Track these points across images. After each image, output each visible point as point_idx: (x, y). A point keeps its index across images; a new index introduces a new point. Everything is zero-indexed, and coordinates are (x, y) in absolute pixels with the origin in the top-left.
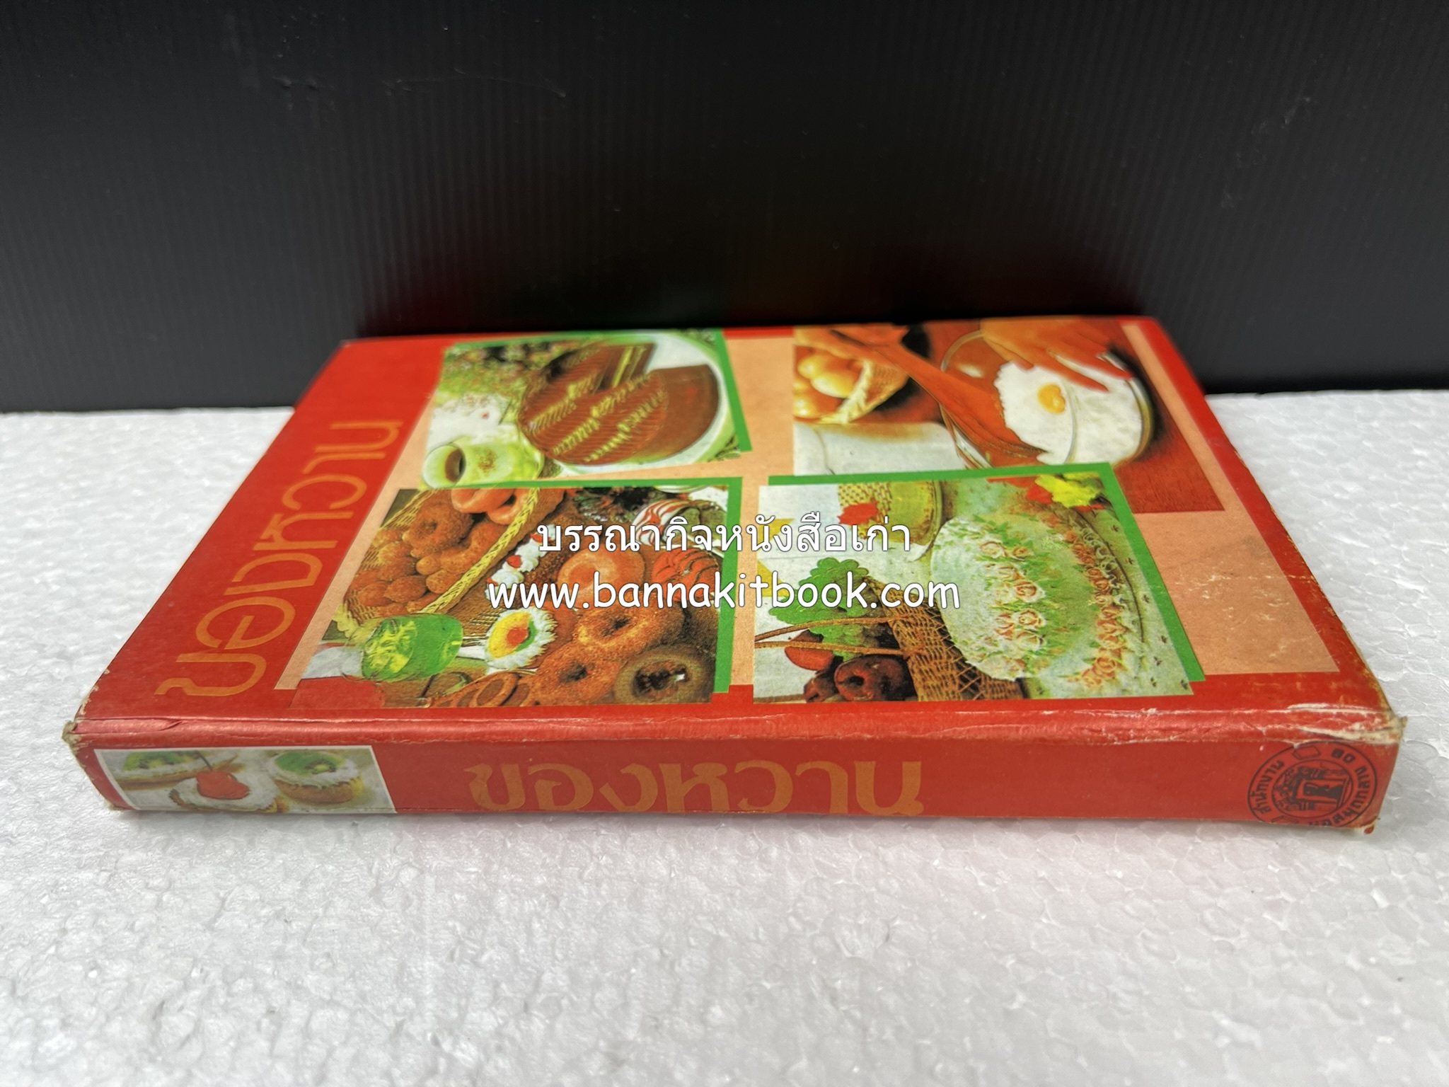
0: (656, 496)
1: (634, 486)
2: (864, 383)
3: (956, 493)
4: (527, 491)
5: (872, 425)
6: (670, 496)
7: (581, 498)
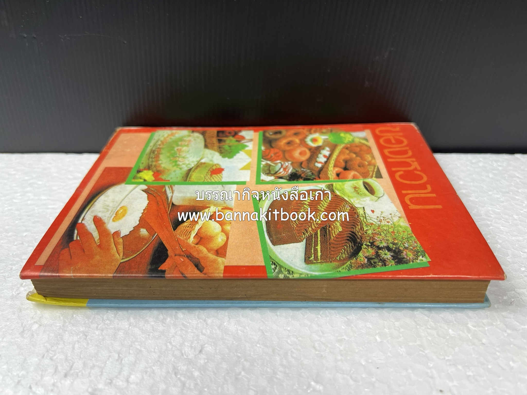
0: (286, 178)
1: (295, 181)
2: (197, 227)
3: (183, 177)
4: (334, 179)
5: (201, 205)
6: (281, 178)
7: (313, 176)
